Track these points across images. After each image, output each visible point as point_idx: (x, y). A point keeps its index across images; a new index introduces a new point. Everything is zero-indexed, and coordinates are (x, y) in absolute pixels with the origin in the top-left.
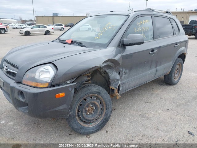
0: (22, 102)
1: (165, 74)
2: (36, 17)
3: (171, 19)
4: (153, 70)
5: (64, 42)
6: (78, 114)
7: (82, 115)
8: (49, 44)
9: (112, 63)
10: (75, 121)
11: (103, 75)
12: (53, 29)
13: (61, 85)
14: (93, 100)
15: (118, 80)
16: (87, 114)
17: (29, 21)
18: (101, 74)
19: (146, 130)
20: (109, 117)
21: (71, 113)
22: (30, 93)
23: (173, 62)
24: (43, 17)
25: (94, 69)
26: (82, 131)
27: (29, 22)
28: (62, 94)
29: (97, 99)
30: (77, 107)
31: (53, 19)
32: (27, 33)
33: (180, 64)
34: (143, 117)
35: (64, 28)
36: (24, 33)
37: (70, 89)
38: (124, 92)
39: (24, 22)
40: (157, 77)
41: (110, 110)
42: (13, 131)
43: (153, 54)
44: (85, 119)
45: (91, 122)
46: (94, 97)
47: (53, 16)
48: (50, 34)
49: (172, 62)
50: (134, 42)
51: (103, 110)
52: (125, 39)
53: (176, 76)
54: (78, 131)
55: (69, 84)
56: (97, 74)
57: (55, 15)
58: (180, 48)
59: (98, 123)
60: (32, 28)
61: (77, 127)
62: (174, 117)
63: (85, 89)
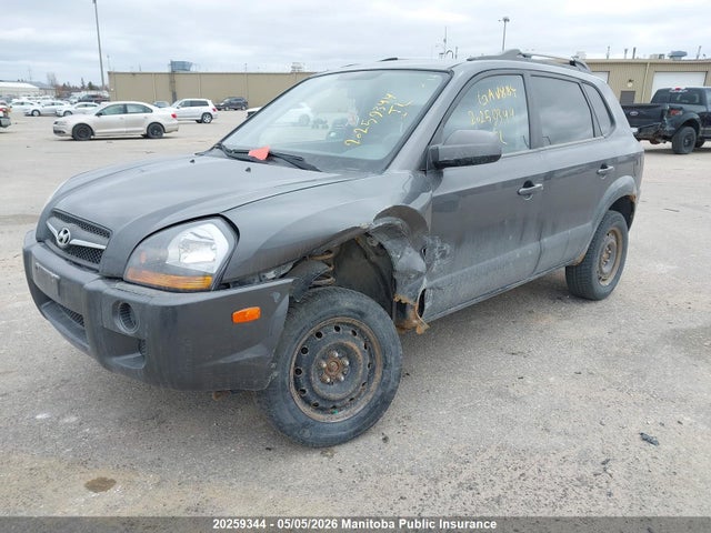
0: (125, 336)
1: (567, 264)
2: (109, 73)
3: (585, 87)
4: (531, 248)
5: (241, 155)
6: (295, 378)
7: (309, 382)
8: (193, 161)
9: (402, 221)
10: (287, 402)
11: (373, 258)
12: (174, 116)
13: (250, 283)
14: (342, 337)
15: (420, 275)
16: (324, 381)
17: (83, 88)
18: (366, 257)
19: (509, 432)
20: (393, 391)
21: (276, 374)
22: (154, 308)
23: (594, 224)
24: (134, 74)
25: (347, 237)
26: (307, 434)
27: (84, 94)
28: (252, 312)
29: (355, 334)
30: (294, 359)
31: (172, 82)
32: (83, 132)
33: (619, 233)
34: (499, 395)
35: (213, 113)
36: (69, 130)
37: (277, 296)
38: (438, 316)
39: (63, 92)
40: (542, 272)
41: (395, 369)
42: (80, 441)
43: (529, 195)
44: (318, 396)
45: (334, 407)
46: (345, 327)
47: (173, 73)
48: (164, 135)
49: (589, 224)
50: (469, 155)
51: (373, 371)
52: (440, 146)
53: (606, 269)
54: (296, 433)
55: (272, 281)
56: (354, 255)
57: (178, 70)
58: (616, 178)
59: (357, 411)
60: (99, 114)
61: (293, 421)
62: (598, 394)
63: (319, 301)
